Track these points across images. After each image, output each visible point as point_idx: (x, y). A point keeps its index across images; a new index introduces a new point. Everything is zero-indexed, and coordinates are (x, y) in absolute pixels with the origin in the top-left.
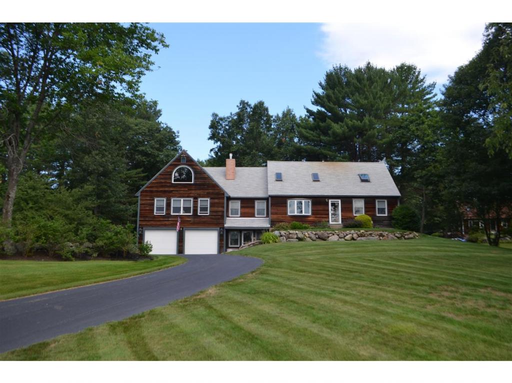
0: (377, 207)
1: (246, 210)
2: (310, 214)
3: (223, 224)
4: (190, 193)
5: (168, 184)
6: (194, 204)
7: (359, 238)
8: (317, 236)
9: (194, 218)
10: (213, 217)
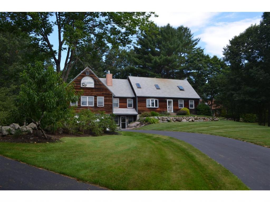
0: (190, 104)
1: (122, 104)
2: (158, 107)
3: (112, 112)
4: (92, 93)
5: (79, 88)
6: (95, 100)
7: (195, 121)
8: (176, 119)
9: (95, 108)
10: (106, 108)
